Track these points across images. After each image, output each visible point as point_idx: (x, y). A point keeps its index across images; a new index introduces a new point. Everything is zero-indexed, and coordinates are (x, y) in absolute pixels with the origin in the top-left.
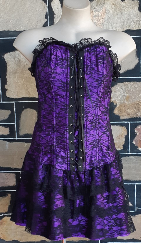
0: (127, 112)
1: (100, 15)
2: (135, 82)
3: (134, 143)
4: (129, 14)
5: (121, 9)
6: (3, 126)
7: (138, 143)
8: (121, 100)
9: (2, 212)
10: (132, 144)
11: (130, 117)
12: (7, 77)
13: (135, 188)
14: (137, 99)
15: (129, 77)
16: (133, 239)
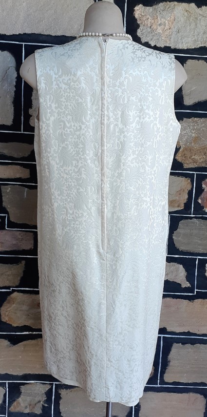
0: (193, 158)
1: (167, 24)
3: (200, 201)
5: (196, 18)
6: (21, 166)
7: (205, 201)
8: (187, 141)
9: (11, 285)
10: (196, 203)
11: (197, 166)
12: (32, 98)
13: (197, 263)
15: (200, 111)
16: (189, 332)
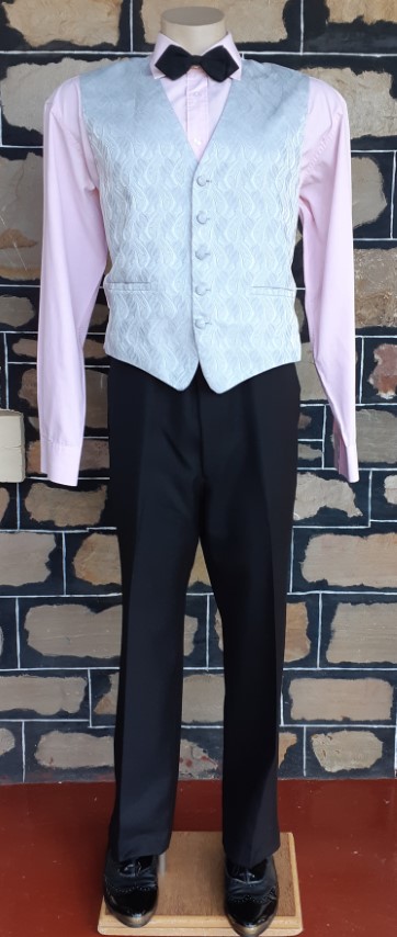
2: (379, 250)
4: (370, 103)
14: (379, 287)
